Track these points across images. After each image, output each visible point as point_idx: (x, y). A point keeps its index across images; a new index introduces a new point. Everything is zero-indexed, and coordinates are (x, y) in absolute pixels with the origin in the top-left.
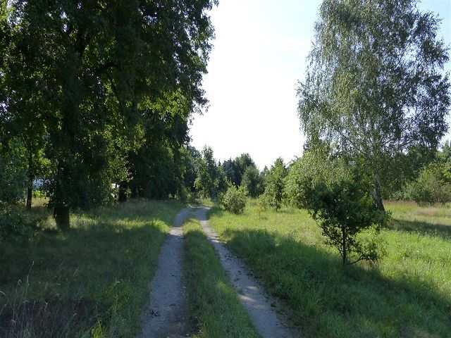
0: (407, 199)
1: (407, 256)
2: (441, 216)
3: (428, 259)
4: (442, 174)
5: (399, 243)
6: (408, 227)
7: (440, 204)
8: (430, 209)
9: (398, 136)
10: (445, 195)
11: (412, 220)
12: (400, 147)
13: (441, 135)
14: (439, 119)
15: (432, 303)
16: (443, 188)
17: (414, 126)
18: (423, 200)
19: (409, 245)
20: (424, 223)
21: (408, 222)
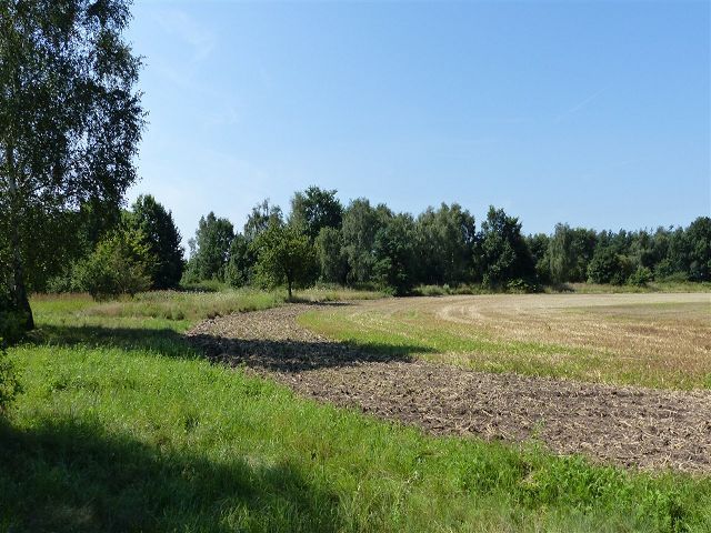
0: (77, 290)
1: (60, 387)
2: (127, 314)
3: (93, 386)
4: (131, 248)
5: (50, 368)
6: (70, 337)
7: (127, 296)
8: (112, 305)
9: (58, 181)
10: (134, 280)
11: (80, 325)
12: (61, 199)
13: (125, 184)
14: (122, 159)
15: (90, 457)
16: (132, 271)
17: (84, 165)
18: (101, 290)
19: (64, 369)
20: (99, 328)
21: (73, 330)
